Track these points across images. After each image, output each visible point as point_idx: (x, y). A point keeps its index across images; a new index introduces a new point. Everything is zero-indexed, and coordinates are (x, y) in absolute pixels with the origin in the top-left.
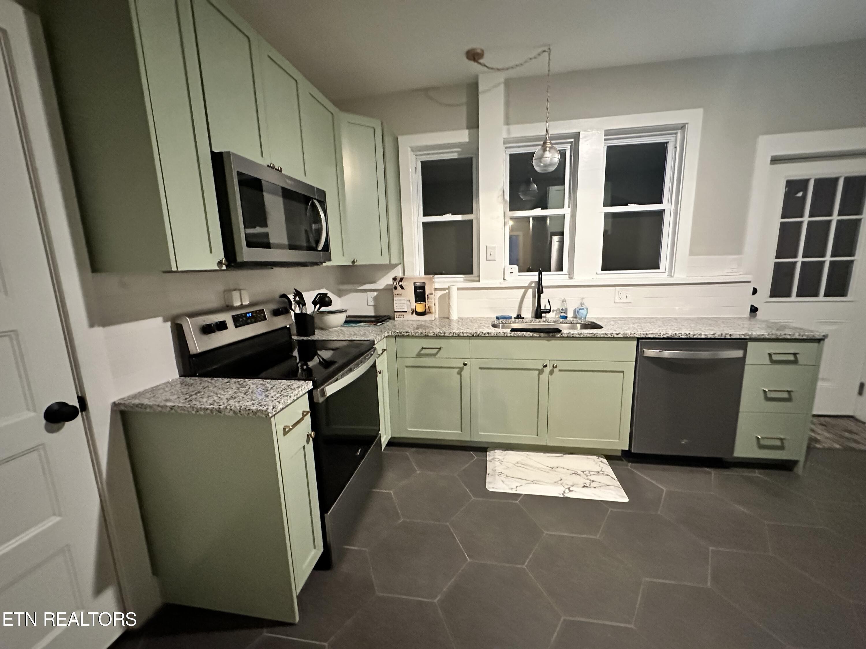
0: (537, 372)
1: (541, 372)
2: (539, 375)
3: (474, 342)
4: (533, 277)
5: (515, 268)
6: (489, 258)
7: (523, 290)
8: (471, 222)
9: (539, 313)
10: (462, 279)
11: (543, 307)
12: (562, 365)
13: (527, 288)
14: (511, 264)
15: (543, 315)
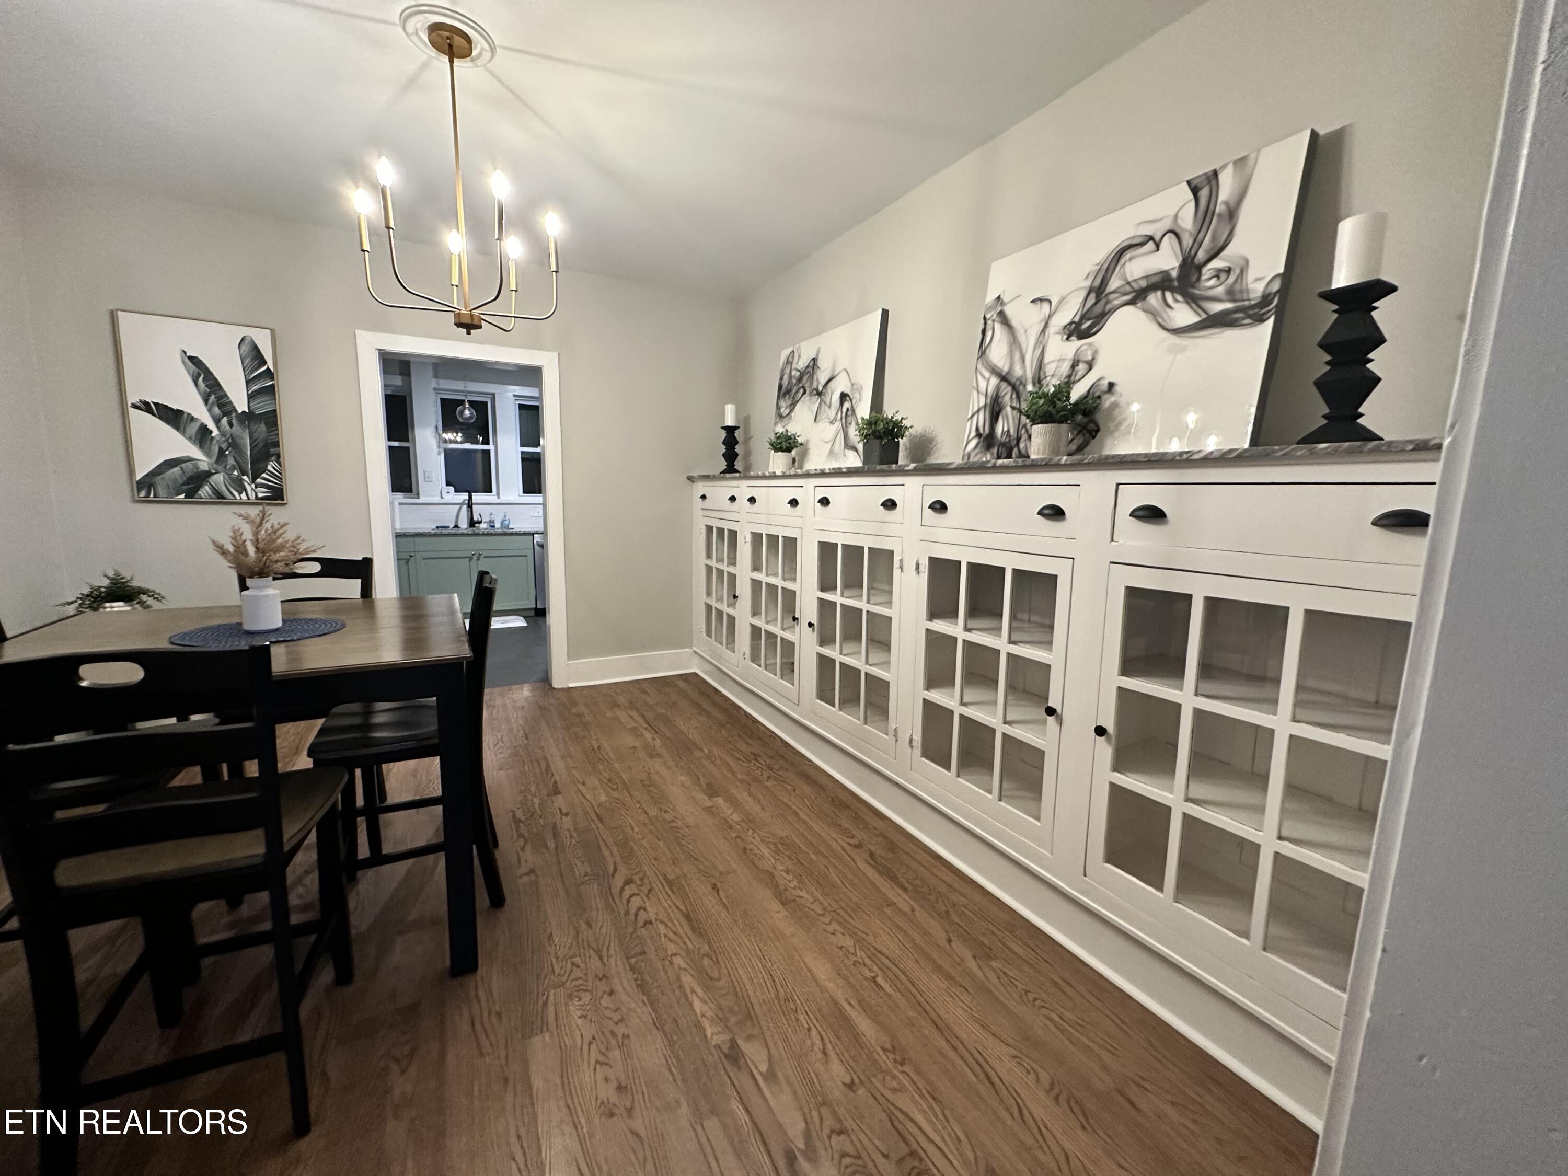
0: (468, 560)
1: (471, 559)
2: (470, 561)
3: (417, 539)
4: (465, 496)
5: (452, 489)
6: (427, 480)
7: (458, 506)
8: (408, 448)
9: (472, 523)
10: (402, 497)
11: (475, 519)
12: (485, 554)
13: (461, 504)
14: (447, 485)
15: (476, 525)
